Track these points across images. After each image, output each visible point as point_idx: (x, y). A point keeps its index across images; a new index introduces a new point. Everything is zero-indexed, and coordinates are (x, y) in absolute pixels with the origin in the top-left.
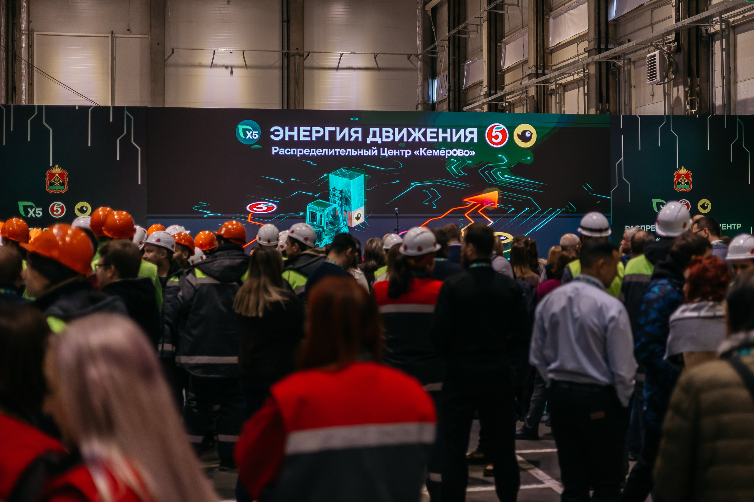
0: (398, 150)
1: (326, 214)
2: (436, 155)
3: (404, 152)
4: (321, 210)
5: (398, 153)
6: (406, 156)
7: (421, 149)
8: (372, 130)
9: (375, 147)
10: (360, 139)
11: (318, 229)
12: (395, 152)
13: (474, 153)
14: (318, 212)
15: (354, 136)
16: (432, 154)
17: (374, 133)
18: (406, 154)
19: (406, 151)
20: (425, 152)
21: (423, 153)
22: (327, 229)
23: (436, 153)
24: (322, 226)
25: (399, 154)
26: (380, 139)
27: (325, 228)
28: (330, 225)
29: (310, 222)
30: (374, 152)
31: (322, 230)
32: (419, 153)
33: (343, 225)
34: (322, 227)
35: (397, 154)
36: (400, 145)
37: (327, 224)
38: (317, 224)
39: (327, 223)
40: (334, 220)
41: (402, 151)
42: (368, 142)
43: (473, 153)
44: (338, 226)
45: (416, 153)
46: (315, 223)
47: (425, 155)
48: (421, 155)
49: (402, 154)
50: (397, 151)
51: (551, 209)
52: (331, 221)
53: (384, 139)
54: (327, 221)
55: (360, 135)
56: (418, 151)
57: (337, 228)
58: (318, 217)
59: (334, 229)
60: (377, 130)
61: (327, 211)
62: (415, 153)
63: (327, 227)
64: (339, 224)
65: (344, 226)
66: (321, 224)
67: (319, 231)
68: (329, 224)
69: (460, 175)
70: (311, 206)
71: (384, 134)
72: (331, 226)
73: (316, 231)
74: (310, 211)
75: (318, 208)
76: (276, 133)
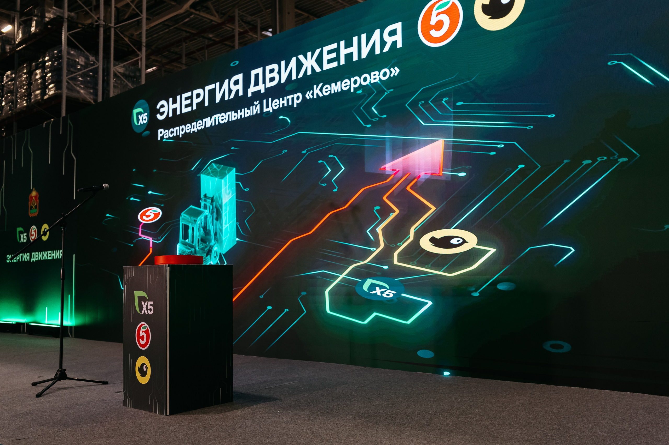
0: (285, 98)
1: (198, 226)
2: (336, 91)
3: (293, 99)
4: (193, 220)
5: (285, 102)
6: (295, 106)
7: (315, 86)
8: (254, 72)
9: (258, 100)
10: (241, 94)
11: (190, 249)
12: (282, 102)
13: (398, 70)
14: (191, 224)
15: (234, 88)
16: (331, 91)
17: (257, 76)
18: (296, 102)
19: (296, 96)
20: (321, 90)
21: (317, 94)
22: (198, 248)
23: (336, 88)
24: (194, 244)
25: (286, 105)
26: (264, 85)
27: (197, 249)
28: (201, 244)
29: (183, 240)
30: (255, 110)
31: (194, 251)
32: (313, 94)
33: (215, 241)
34: (194, 246)
35: (283, 104)
36: (288, 88)
37: (198, 243)
38: (189, 242)
39: (198, 239)
40: (206, 235)
41: (290, 97)
42: (250, 95)
43: (396, 71)
44: (209, 243)
45: (309, 95)
46: (187, 241)
47: (321, 95)
48: (315, 97)
49: (290, 104)
50: (283, 100)
51: (566, 163)
52: (202, 236)
53: (269, 85)
54: (199, 238)
55: (240, 87)
56: (312, 91)
57: (208, 248)
58: (190, 231)
59: (206, 249)
60: (259, 71)
61: (198, 221)
62: (307, 96)
63: (198, 246)
64: (210, 241)
65: (215, 244)
66: (193, 242)
67: (191, 252)
68: (200, 242)
69: (374, 120)
70: (184, 216)
71: (268, 76)
72: (203, 244)
73: (189, 252)
74: (183, 224)
75: (190, 218)
76: (162, 110)
